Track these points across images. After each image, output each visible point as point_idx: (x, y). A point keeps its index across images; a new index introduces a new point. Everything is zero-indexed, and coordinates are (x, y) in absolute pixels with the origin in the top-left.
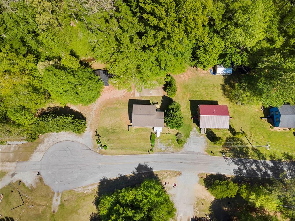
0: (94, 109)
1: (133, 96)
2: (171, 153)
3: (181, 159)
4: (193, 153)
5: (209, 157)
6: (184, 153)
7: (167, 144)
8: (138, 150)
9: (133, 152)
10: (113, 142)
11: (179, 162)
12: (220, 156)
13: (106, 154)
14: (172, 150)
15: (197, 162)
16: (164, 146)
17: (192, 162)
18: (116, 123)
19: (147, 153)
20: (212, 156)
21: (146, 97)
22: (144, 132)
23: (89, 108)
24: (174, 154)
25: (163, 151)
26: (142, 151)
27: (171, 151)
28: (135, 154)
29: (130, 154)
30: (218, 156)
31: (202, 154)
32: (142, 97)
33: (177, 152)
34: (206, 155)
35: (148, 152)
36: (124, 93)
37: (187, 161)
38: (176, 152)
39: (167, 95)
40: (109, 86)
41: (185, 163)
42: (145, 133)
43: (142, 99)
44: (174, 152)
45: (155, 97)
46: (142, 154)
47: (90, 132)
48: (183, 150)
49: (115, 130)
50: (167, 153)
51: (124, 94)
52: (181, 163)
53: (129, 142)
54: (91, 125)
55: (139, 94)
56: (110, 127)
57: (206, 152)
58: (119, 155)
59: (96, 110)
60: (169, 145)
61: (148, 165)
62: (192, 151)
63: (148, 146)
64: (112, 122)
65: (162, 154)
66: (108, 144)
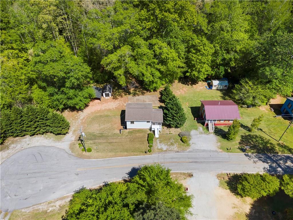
0: (82, 118)
2: (176, 152)
3: (189, 158)
4: (204, 151)
5: (226, 154)
6: (193, 152)
7: (169, 143)
8: (132, 152)
9: (126, 153)
11: (187, 162)
12: (239, 152)
13: (89, 157)
14: (176, 149)
15: (211, 161)
16: (165, 145)
17: (205, 160)
18: (105, 129)
19: (144, 154)
20: (229, 153)
22: (140, 134)
23: (75, 117)
24: (179, 153)
25: (165, 151)
27: (174, 150)
30: (237, 153)
31: (216, 151)
33: (183, 151)
34: (221, 152)
35: (146, 153)
36: (116, 105)
38: (182, 151)
40: (100, 100)
41: (196, 162)
44: (179, 151)
47: (72, 137)
48: (190, 149)
49: (104, 134)
50: (170, 152)
51: (116, 106)
52: (190, 163)
54: (75, 131)
56: (98, 132)
57: (220, 149)
59: (83, 119)
60: (172, 144)
62: (202, 149)
63: (145, 147)
64: (101, 128)
65: (164, 154)
66: (94, 147)
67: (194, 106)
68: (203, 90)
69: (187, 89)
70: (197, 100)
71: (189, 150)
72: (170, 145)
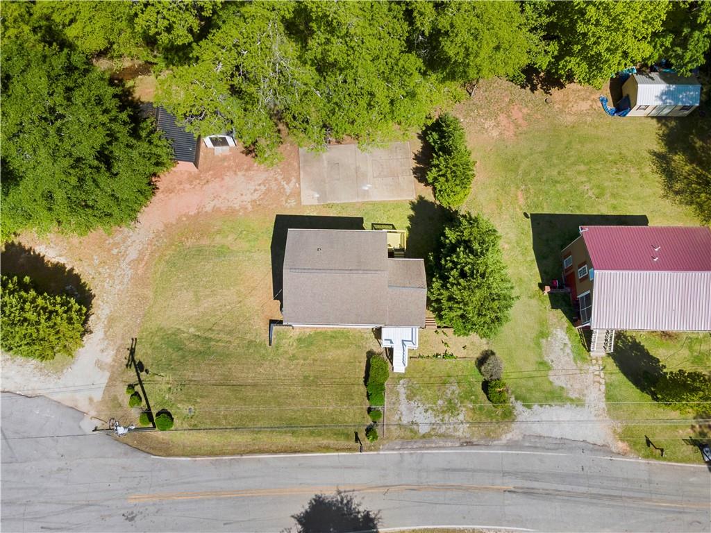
0: (133, 254)
1: (293, 202)
2: (462, 445)
3: (505, 473)
4: (562, 444)
5: (637, 465)
6: (522, 448)
7: (440, 402)
8: (312, 433)
9: (289, 440)
10: (202, 397)
11: (498, 490)
12: (689, 460)
13: (166, 450)
14: (463, 431)
15: (583, 489)
16: (426, 411)
17: (561, 487)
18: (219, 313)
19: (352, 443)
20: (653, 462)
21: (344, 206)
22: (339, 352)
23: (109, 250)
24: (473, 451)
25: (424, 436)
26: (329, 437)
27: (457, 434)
28: (295, 452)
29: (274, 448)
30: (681, 462)
31: (604, 449)
32: (331, 206)
33: (488, 439)
34: (624, 454)
35: (357, 439)
36: (255, 190)
37: (535, 485)
38: (482, 442)
39: (430, 197)
40: (196, 165)
41: (529, 492)
42: (343, 354)
43: (332, 215)
44: (474, 440)
45: (384, 204)
46: (327, 448)
47: (103, 351)
48: (513, 433)
49: (213, 343)
50: (442, 444)
51: (256, 196)
52: (507, 494)
53: (270, 394)
54: (111, 320)
55: (317, 196)
56: (192, 330)
57: (623, 441)
58: (224, 454)
59: (139, 260)
60: (451, 408)
61: (355, 501)
62: (557, 433)
63: (355, 413)
64: (201, 309)
65: (420, 448)
66: (179, 406)
67: (546, 211)
68: (589, 119)
69: (525, 111)
70: (560, 178)
71: (509, 436)
72: (443, 412)
